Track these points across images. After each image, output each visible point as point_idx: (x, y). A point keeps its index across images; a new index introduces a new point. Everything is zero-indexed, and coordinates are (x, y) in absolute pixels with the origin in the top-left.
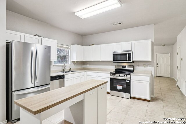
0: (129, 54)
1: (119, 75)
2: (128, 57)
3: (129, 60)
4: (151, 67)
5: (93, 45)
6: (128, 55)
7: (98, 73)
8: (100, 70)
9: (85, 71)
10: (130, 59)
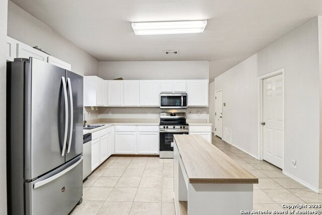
0: (184, 97)
1: (174, 127)
2: (182, 101)
3: (183, 106)
4: (206, 114)
5: (121, 79)
6: (182, 98)
7: (137, 125)
8: (141, 122)
9: (113, 125)
10: (185, 104)
